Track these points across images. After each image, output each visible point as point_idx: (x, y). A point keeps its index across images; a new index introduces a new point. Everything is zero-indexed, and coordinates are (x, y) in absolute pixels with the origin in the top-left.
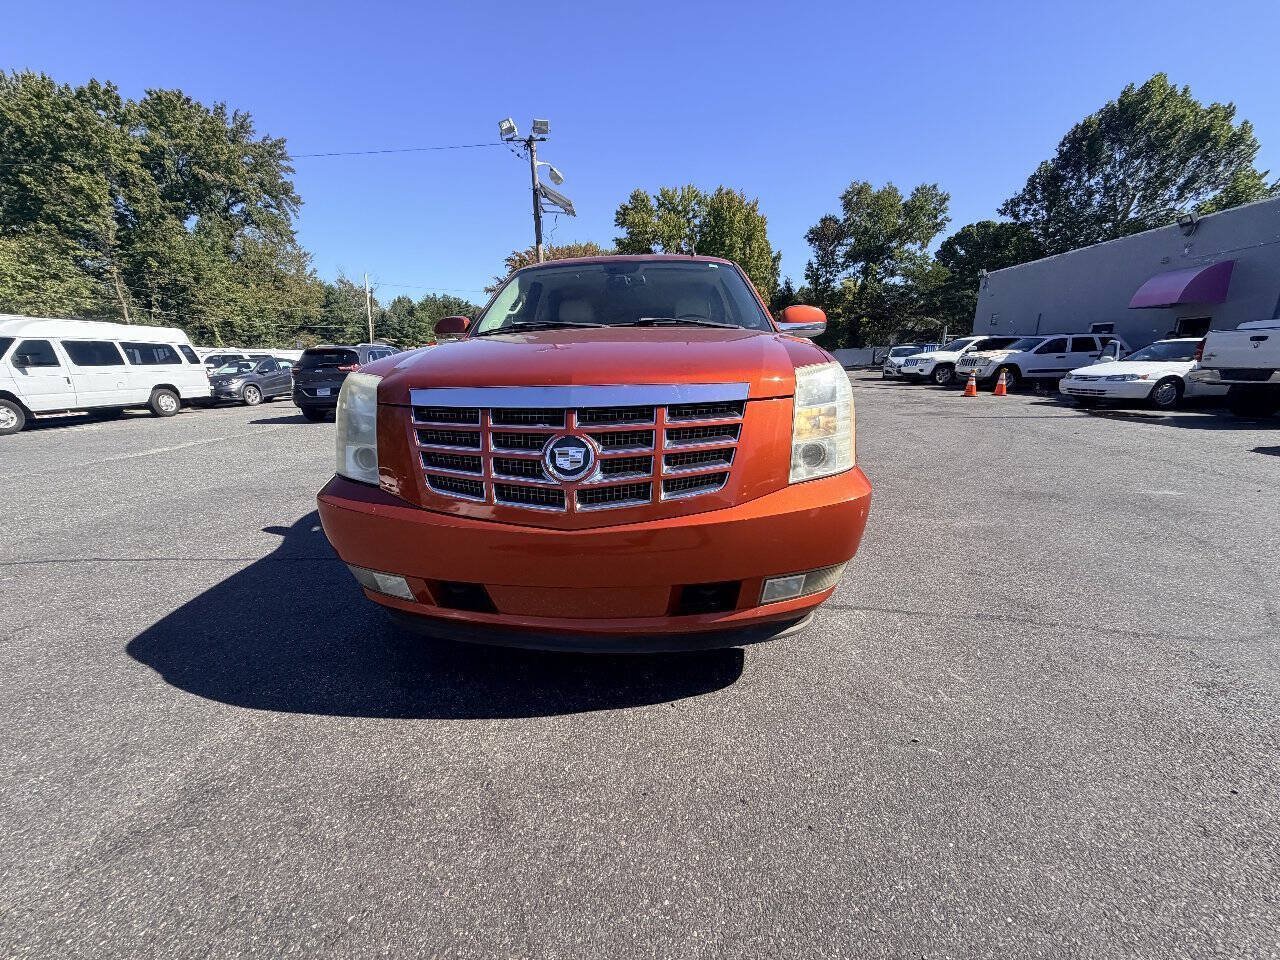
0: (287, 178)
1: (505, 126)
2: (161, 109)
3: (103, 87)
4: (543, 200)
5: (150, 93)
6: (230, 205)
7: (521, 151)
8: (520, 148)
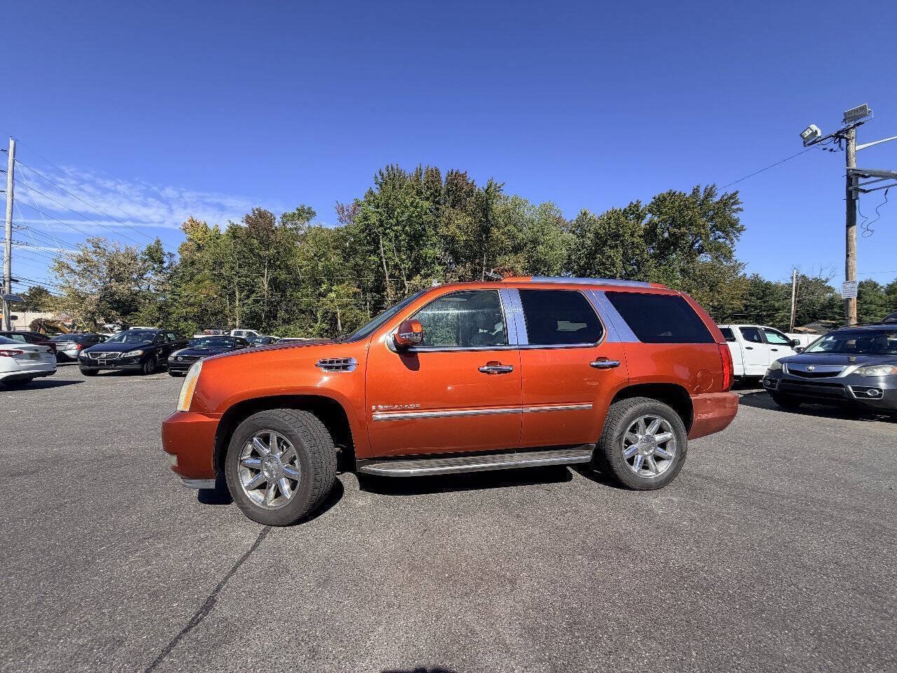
0: (735, 216)
1: (807, 133)
2: (659, 204)
3: (635, 203)
4: (861, 180)
5: (654, 198)
6: (693, 244)
7: (836, 147)
8: (832, 145)
